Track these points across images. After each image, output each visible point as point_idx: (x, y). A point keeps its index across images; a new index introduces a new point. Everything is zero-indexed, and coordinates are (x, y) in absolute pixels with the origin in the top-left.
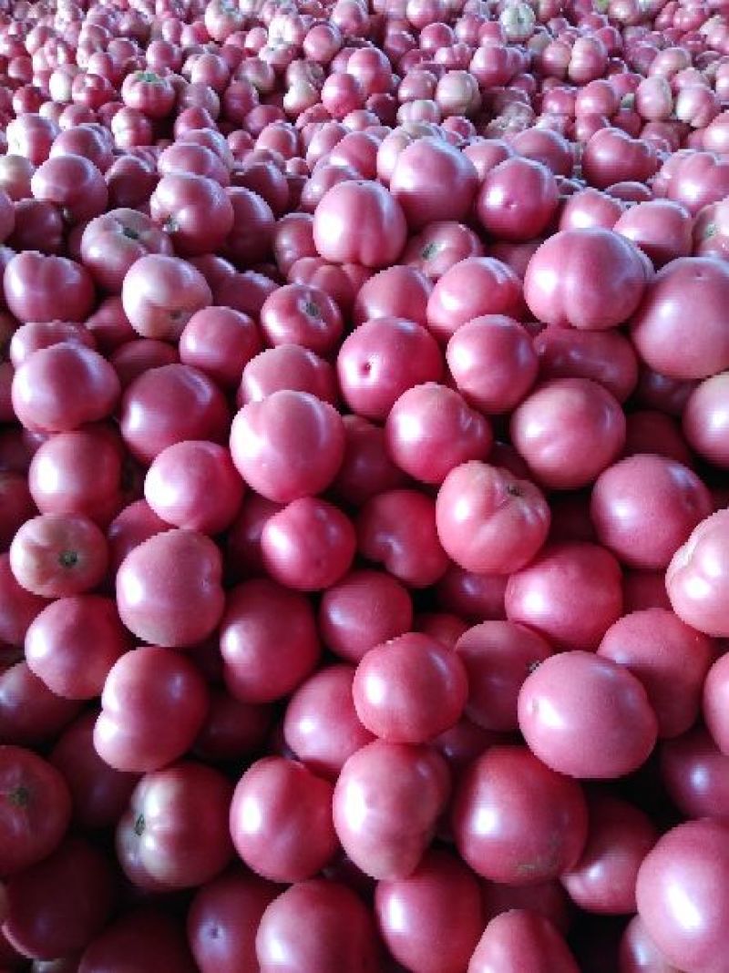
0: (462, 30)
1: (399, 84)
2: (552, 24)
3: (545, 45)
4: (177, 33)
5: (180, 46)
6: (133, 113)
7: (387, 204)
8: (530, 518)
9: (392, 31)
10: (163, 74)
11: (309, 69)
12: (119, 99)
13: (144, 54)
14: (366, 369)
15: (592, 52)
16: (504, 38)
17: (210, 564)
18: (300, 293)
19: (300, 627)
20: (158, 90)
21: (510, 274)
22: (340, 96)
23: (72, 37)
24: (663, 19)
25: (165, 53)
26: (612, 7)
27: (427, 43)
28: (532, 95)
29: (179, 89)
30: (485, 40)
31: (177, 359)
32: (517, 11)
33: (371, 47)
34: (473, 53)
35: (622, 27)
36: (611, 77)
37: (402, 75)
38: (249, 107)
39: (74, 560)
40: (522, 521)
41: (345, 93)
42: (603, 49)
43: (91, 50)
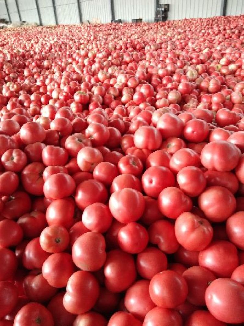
0: (175, 78)
1: (156, 94)
2: (203, 75)
3: (201, 81)
4: (90, 79)
5: (91, 83)
6: (77, 103)
7: (156, 132)
8: (207, 232)
9: (154, 78)
10: (86, 92)
11: (129, 90)
12: (73, 98)
13: (80, 86)
14: (151, 182)
15: (216, 84)
16: (188, 79)
17: (102, 244)
18: (130, 158)
19: (130, 266)
20: (85, 96)
21: (195, 153)
22: (139, 98)
23: (59, 80)
24: (237, 73)
25: (87, 85)
26: (221, 70)
27: (164, 82)
28: (197, 96)
29: (91, 96)
30: (182, 80)
31: (92, 178)
32: (192, 72)
33: (148, 84)
34: (179, 85)
35: (225, 75)
36: (222, 91)
37: (157, 92)
38: (111, 101)
39: (59, 241)
40: (204, 233)
41: (140, 97)
42: (219, 83)
43: (65, 85)
